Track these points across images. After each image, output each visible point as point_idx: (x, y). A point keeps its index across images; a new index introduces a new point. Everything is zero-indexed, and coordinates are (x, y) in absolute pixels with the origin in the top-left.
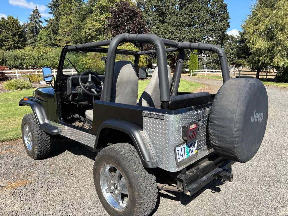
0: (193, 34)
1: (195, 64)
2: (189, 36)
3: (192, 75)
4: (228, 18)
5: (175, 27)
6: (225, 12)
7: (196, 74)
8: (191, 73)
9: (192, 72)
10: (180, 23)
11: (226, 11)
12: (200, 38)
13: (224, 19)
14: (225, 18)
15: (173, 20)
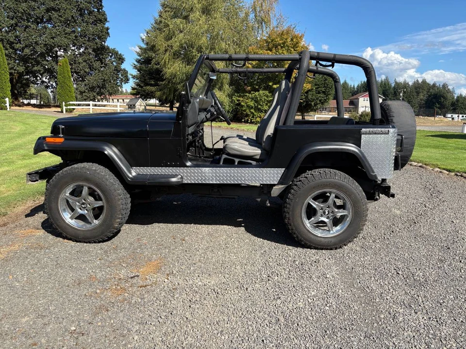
0: (53, 38)
1: (70, 91)
2: (46, 41)
3: (66, 111)
4: (106, 20)
5: (12, 19)
6: (99, 9)
7: (74, 109)
8: (64, 108)
9: (65, 106)
10: (22, 13)
11: (102, 9)
12: (67, 47)
13: (100, 20)
14: (102, 20)
15: (5, 5)
